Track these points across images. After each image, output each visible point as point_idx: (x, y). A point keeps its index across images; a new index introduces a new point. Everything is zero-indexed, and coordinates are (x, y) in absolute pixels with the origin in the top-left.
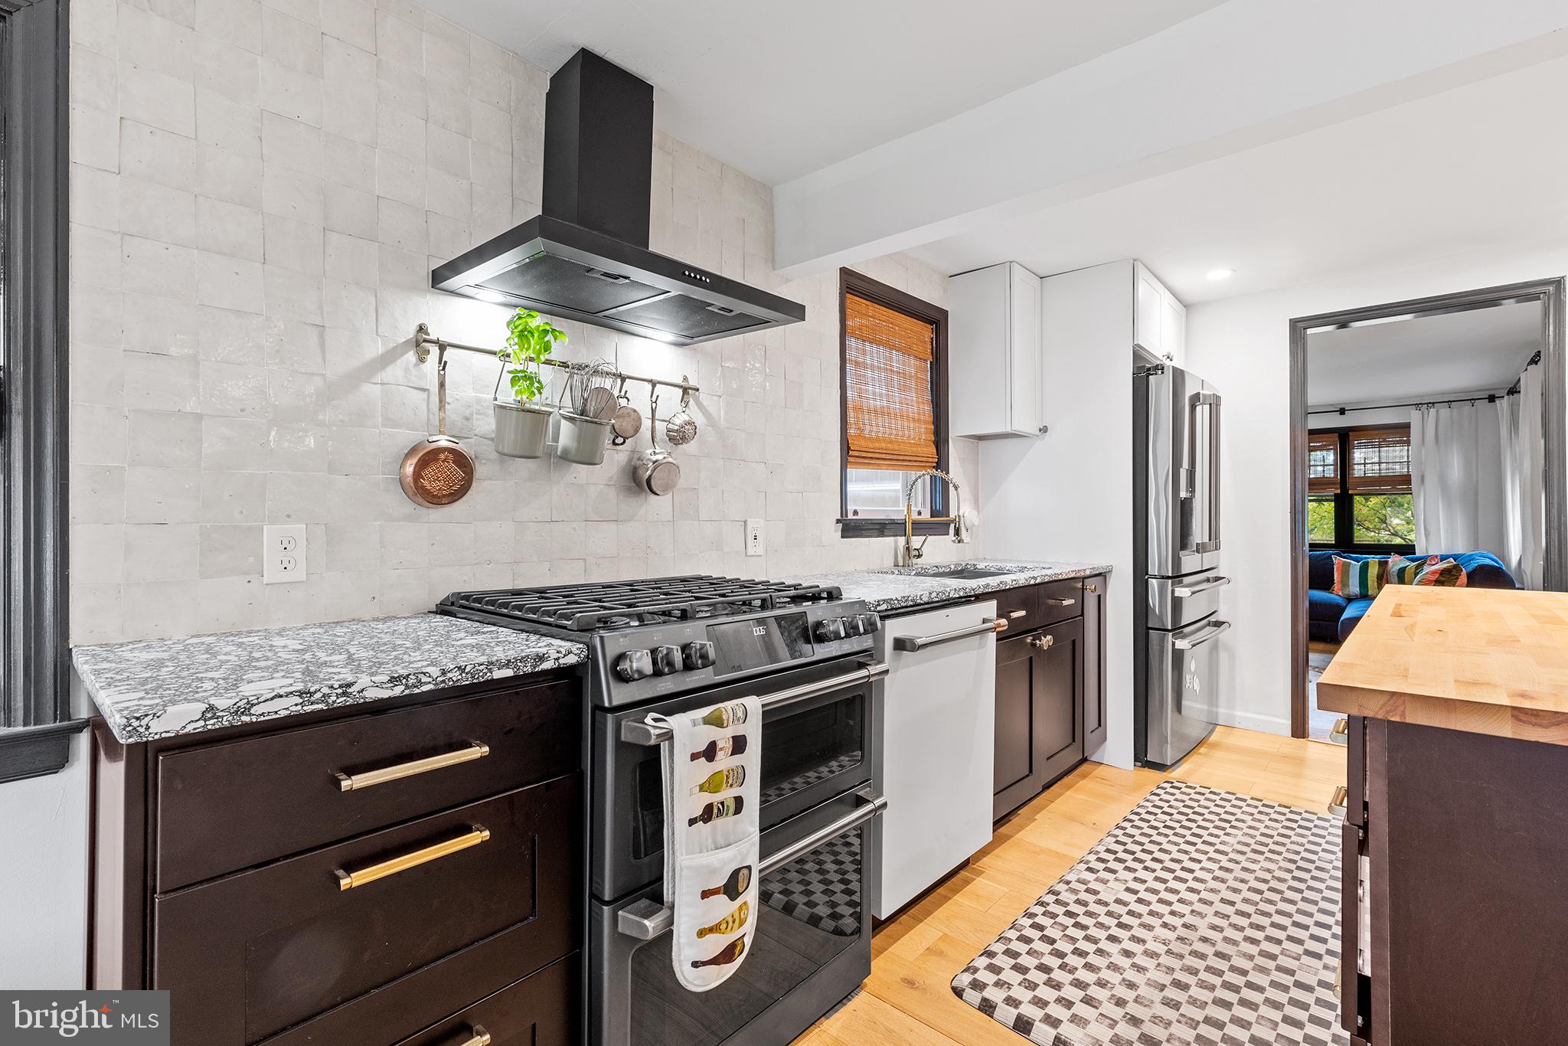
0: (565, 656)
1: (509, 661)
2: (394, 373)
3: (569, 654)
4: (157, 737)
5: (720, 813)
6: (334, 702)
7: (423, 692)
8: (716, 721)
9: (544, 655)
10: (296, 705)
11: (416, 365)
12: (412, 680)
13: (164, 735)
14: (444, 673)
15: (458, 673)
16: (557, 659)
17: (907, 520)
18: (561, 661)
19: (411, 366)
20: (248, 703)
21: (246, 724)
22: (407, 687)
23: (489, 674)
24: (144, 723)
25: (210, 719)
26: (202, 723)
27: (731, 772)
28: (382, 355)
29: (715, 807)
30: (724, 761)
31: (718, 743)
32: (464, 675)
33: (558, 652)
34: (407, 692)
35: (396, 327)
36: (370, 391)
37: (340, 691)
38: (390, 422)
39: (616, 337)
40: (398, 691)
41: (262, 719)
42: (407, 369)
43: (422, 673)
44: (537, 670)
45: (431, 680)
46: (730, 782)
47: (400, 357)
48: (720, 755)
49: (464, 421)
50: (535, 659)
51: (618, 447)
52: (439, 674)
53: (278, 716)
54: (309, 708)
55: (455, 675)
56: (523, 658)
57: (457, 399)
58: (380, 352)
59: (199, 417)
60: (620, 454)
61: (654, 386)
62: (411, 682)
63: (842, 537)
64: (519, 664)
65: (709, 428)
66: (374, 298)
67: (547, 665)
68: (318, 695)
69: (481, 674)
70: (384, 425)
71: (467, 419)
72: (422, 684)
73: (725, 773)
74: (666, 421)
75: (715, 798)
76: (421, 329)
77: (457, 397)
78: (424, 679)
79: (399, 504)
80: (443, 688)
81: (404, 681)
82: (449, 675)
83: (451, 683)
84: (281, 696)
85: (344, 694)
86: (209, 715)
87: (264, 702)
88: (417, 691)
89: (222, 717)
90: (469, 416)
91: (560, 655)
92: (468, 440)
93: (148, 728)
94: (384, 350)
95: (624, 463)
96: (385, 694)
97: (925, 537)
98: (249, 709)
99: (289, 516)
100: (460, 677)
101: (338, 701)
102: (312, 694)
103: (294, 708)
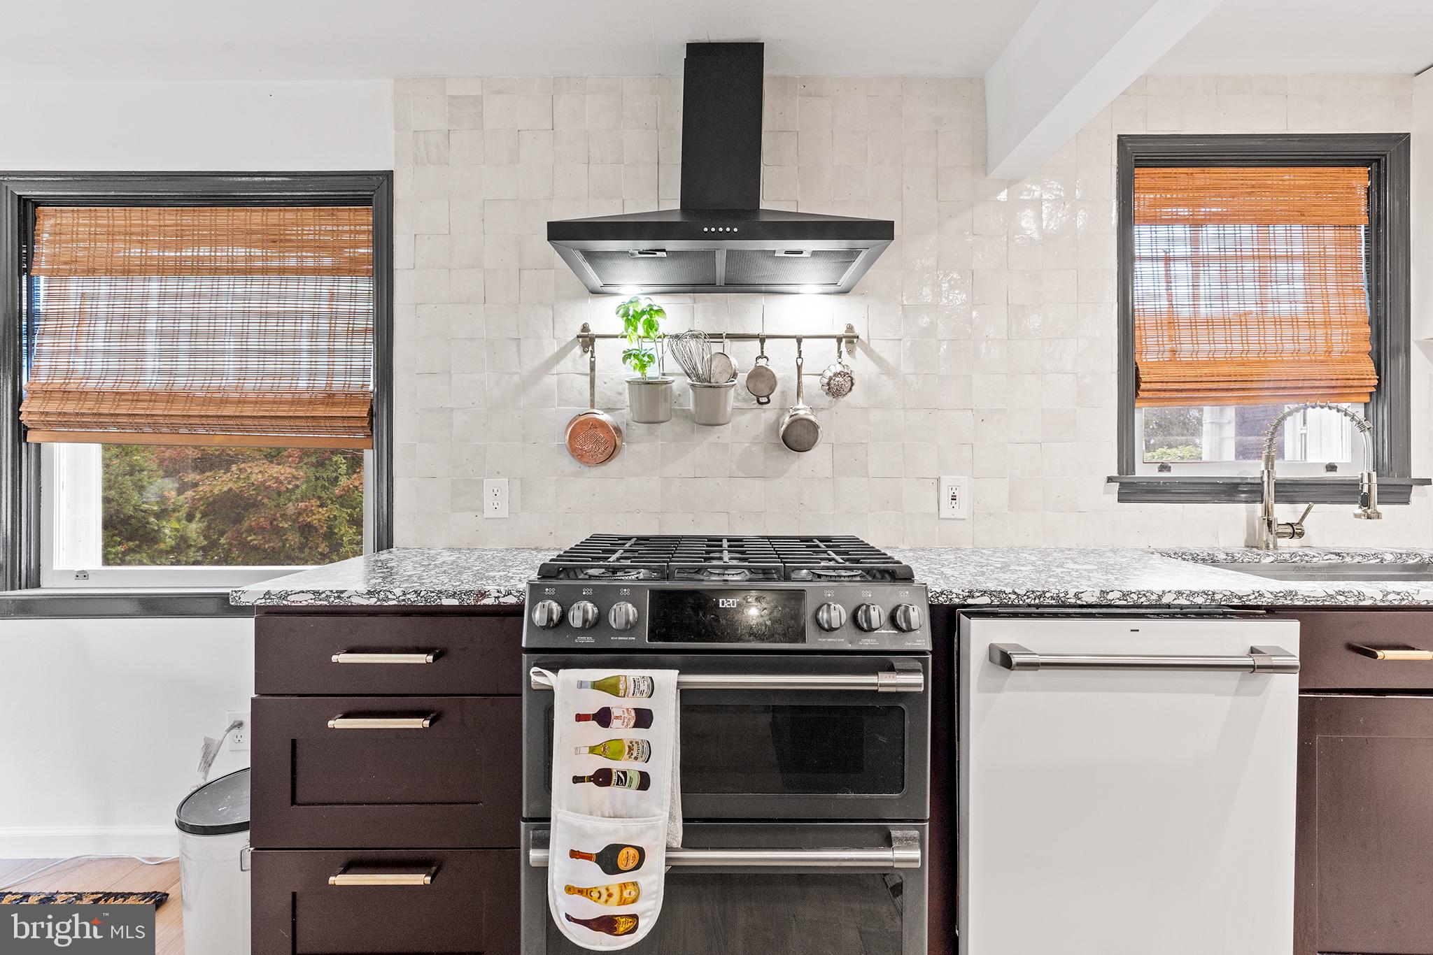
0: (504, 596)
1: (455, 593)
2: (566, 364)
3: (508, 594)
4: (244, 604)
5: (620, 782)
6: (333, 601)
7: (390, 605)
8: (609, 687)
9: (485, 592)
10: (311, 599)
11: (582, 356)
12: (382, 595)
13: (247, 604)
14: (404, 594)
15: (415, 596)
16: (498, 597)
17: (1265, 479)
18: (501, 600)
19: (577, 358)
20: (286, 593)
21: (285, 606)
22: (379, 600)
23: (438, 600)
24: (238, 595)
25: (268, 599)
26: (263, 601)
27: (635, 745)
28: (557, 353)
29: (614, 774)
30: (622, 730)
31: (612, 710)
32: (419, 598)
33: (498, 592)
34: (379, 603)
35: (566, 329)
36: (550, 380)
37: (336, 595)
38: (564, 402)
39: (762, 300)
40: (372, 601)
41: (293, 604)
42: (574, 360)
43: (389, 591)
44: (479, 603)
45: (395, 597)
46: (635, 755)
47: (569, 352)
48: (615, 723)
49: (617, 395)
50: (477, 595)
51: (765, 406)
52: (401, 594)
53: (301, 604)
54: (319, 603)
55: (413, 597)
56: (467, 592)
57: (612, 379)
58: (556, 351)
59: (452, 410)
60: (768, 413)
61: (799, 340)
62: (381, 597)
63: (1119, 501)
64: (464, 597)
65: (884, 377)
66: (551, 311)
67: (488, 601)
68: (323, 595)
69: (432, 599)
70: (559, 405)
71: (620, 394)
72: (389, 599)
73: (627, 744)
74: (820, 375)
75: (615, 766)
76: (585, 328)
77: (612, 377)
78: (390, 596)
79: (568, 464)
80: (404, 605)
81: (377, 595)
82: (408, 596)
83: (410, 602)
84: (303, 592)
85: (339, 597)
86: (267, 597)
87: (295, 594)
88: (386, 604)
89: (274, 599)
90: (621, 391)
91: (500, 595)
92: (621, 411)
93: (240, 598)
94: (559, 348)
95: (772, 421)
96: (365, 602)
97: (1306, 506)
98: (287, 597)
99: (498, 473)
100: (416, 599)
101: (335, 601)
102: (320, 594)
103: (310, 601)
